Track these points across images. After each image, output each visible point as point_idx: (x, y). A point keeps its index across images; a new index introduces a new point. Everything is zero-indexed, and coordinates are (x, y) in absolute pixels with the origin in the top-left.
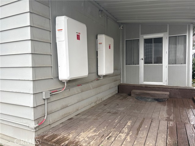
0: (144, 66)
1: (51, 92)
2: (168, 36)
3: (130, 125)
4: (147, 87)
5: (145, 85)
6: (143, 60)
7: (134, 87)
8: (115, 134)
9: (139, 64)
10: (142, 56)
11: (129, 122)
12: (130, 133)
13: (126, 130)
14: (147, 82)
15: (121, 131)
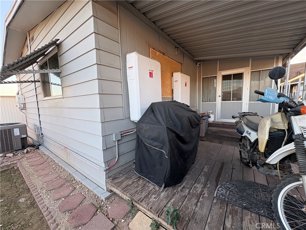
0: (221, 103)
1: (122, 133)
2: (250, 71)
3: (207, 171)
4: (224, 125)
5: (222, 122)
6: (221, 97)
7: (210, 125)
8: (190, 184)
9: (215, 101)
10: (219, 92)
11: (206, 167)
12: (208, 184)
13: (202, 178)
14: (224, 119)
15: (197, 180)
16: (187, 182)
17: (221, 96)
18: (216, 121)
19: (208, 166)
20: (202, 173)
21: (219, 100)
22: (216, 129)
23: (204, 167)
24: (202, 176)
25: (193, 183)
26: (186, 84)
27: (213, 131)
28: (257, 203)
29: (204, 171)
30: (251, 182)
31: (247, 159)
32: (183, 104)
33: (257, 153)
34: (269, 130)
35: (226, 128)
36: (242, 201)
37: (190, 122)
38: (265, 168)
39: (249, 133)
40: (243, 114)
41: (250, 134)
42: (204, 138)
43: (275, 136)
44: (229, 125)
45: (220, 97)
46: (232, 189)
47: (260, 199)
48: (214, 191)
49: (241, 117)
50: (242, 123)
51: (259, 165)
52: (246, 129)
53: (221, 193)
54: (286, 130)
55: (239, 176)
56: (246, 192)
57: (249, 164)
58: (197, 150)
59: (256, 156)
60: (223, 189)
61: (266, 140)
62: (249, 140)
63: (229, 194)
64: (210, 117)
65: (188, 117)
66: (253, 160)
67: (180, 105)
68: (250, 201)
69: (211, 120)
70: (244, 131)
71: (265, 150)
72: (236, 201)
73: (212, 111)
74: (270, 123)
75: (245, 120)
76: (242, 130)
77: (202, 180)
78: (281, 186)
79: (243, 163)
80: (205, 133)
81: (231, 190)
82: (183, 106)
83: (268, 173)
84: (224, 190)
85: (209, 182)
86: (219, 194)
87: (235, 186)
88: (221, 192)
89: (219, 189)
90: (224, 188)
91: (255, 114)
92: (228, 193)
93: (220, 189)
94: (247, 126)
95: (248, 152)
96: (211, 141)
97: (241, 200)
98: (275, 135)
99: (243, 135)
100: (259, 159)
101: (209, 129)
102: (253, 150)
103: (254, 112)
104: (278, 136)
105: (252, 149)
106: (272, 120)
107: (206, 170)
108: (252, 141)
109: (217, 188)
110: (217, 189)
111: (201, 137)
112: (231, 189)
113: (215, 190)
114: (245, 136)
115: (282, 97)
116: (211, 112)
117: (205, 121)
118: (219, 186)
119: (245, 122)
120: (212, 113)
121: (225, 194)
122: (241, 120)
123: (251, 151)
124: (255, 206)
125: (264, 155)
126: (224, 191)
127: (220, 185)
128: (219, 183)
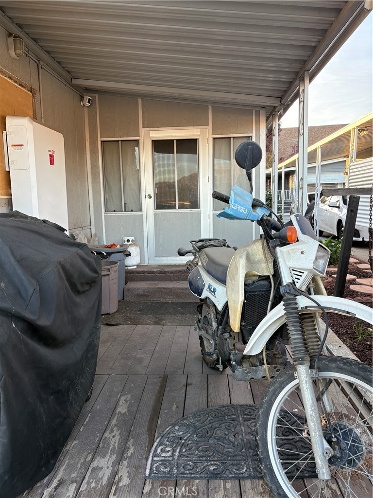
0: (155, 214)
2: (211, 137)
3: (125, 410)
4: (165, 272)
5: (160, 266)
6: (153, 198)
7: (131, 276)
8: (79, 465)
9: (140, 210)
10: (148, 187)
11: (123, 398)
12: (128, 448)
13: (114, 436)
14: (164, 258)
15: (98, 446)
16: (68, 465)
17: (152, 195)
18: (146, 264)
19: (129, 396)
20: (114, 422)
21: (149, 205)
22: (146, 286)
23: (119, 401)
24: (112, 431)
25: (89, 458)
26: (51, 157)
27: (140, 292)
28: (236, 453)
29: (120, 412)
30: (224, 407)
31: (213, 354)
32: (44, 221)
33: (231, 336)
34: (245, 281)
35: (170, 279)
36: (207, 461)
37: (69, 278)
38: (246, 365)
39: (212, 290)
40: (199, 244)
41: (214, 292)
42: (117, 316)
43: (255, 292)
44: (176, 272)
45: (150, 198)
46: (186, 440)
47: (240, 441)
48: (144, 462)
49: (196, 250)
50: (200, 266)
51: (234, 363)
52: (207, 280)
53: (162, 461)
54: (271, 277)
55: (201, 401)
56: (214, 435)
57: (218, 366)
58: (95, 356)
59: (228, 343)
60: (166, 446)
61: (240, 303)
62: (214, 305)
63: (180, 455)
64: (130, 255)
65: (60, 263)
66: (224, 353)
67: (34, 228)
68: (223, 454)
69: (133, 262)
70: (204, 285)
71: (241, 325)
72: (195, 466)
73: (133, 238)
74: (244, 265)
75: (205, 260)
76: (199, 284)
77: (113, 440)
78: (270, 400)
79: (207, 364)
80: (119, 302)
81: (183, 444)
82: (45, 230)
83: (250, 376)
84: (167, 449)
85: (132, 440)
86: (157, 464)
87: (192, 429)
88: (161, 458)
89: (156, 450)
90: (168, 443)
91: (222, 244)
92: (177, 454)
93: (159, 451)
94: (209, 272)
95: (213, 336)
96: (135, 323)
97: (204, 459)
98: (255, 290)
99: (203, 297)
100: (234, 349)
101: (128, 289)
102: (222, 328)
103: (221, 239)
104: (260, 291)
105: (220, 327)
106: (248, 258)
107: (122, 408)
108: (220, 308)
109: (153, 449)
110: (151, 454)
111: (108, 314)
112: (183, 441)
113: (147, 459)
114: (207, 298)
115: (259, 208)
116: (132, 241)
117: (115, 268)
118: (155, 444)
119: (205, 264)
120: (135, 243)
121: (171, 459)
122: (197, 260)
123: (219, 333)
124: (231, 462)
125: (241, 339)
126: (169, 451)
127: (158, 440)
128: (156, 435)
